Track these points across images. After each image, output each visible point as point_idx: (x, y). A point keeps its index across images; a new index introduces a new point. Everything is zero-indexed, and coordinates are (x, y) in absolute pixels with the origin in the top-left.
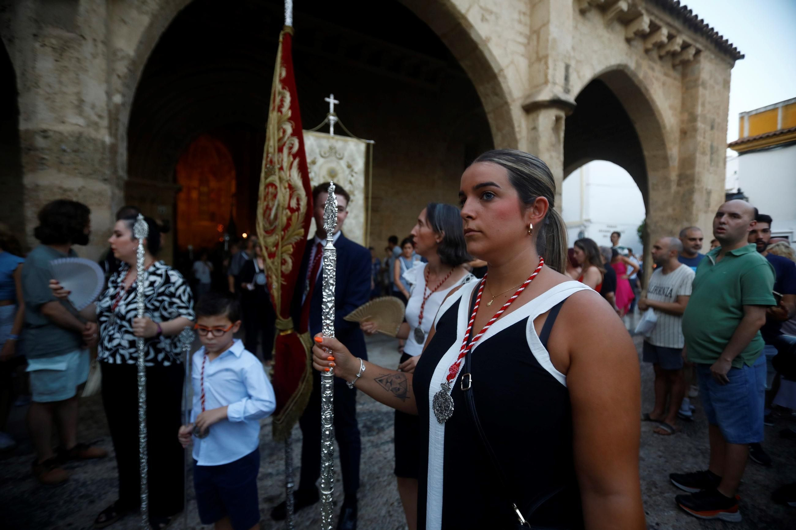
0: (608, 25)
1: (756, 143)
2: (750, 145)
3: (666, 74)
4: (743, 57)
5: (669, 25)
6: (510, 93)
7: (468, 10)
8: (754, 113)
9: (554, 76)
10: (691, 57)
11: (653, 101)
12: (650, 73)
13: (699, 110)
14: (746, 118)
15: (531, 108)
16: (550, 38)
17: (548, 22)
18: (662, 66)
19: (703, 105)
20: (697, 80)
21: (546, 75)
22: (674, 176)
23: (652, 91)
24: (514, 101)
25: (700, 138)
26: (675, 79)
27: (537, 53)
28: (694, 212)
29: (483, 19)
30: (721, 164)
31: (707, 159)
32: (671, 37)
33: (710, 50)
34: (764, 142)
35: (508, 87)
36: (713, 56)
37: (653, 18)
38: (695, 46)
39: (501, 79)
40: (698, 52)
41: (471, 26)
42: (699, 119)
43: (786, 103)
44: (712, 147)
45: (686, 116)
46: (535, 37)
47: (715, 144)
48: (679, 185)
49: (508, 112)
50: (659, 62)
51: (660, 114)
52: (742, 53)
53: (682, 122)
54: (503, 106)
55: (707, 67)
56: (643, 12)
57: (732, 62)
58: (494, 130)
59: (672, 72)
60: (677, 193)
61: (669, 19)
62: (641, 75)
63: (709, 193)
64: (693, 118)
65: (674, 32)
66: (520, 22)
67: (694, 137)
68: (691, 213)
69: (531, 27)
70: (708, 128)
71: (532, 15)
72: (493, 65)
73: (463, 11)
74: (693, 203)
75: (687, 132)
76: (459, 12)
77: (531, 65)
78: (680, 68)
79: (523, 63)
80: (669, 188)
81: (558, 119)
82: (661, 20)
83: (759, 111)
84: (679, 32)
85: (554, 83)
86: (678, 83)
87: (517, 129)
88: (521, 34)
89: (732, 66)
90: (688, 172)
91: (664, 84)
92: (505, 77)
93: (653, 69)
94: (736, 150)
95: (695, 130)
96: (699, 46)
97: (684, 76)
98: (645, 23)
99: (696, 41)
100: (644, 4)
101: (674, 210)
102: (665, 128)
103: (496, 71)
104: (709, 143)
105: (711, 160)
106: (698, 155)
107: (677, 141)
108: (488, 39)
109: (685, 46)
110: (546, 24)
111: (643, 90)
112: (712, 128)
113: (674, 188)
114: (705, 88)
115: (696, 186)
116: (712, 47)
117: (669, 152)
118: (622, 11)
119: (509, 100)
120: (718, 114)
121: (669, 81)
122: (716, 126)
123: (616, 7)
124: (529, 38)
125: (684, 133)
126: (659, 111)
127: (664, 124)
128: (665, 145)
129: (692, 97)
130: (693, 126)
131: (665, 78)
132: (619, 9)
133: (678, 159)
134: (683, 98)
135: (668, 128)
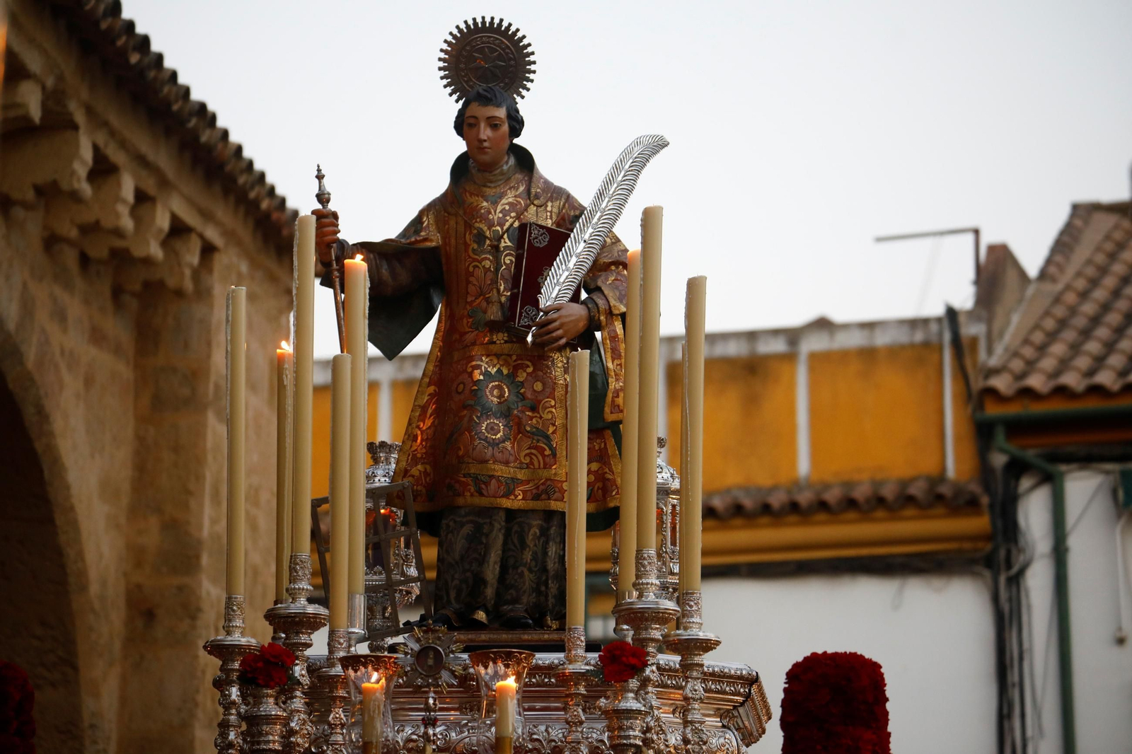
3: (97, 336)
5: (142, 161)
11: (56, 461)
12: (56, 337)
18: (87, 302)
20: (196, 375)
23: (58, 424)
26: (117, 350)
32: (141, 207)
33: (239, 243)
36: (244, 267)
37: (101, 139)
38: (201, 236)
40: (208, 250)
42: (205, 560)
45: (152, 537)
51: (74, 524)
56: (80, 117)
61: (144, 144)
62: (31, 355)
64: (183, 554)
65: (150, 186)
75: (155, 613)
82: (123, 144)
84: (164, 183)
86: (125, 371)
91: (88, 381)
93: (60, 316)
96: (212, 234)
99: (207, 216)
100: (85, 94)
102: (84, 588)
107: (119, 647)
109: (175, 238)
111: (29, 412)
116: (245, 232)
117: (89, 704)
121: (102, 359)
125: (143, 615)
126: (72, 508)
127: (83, 574)
128: (75, 668)
129: (176, 449)
130: (180, 589)
131: (93, 351)
132: (20, 112)
133: (114, 737)
134: (140, 439)
135: (94, 589)
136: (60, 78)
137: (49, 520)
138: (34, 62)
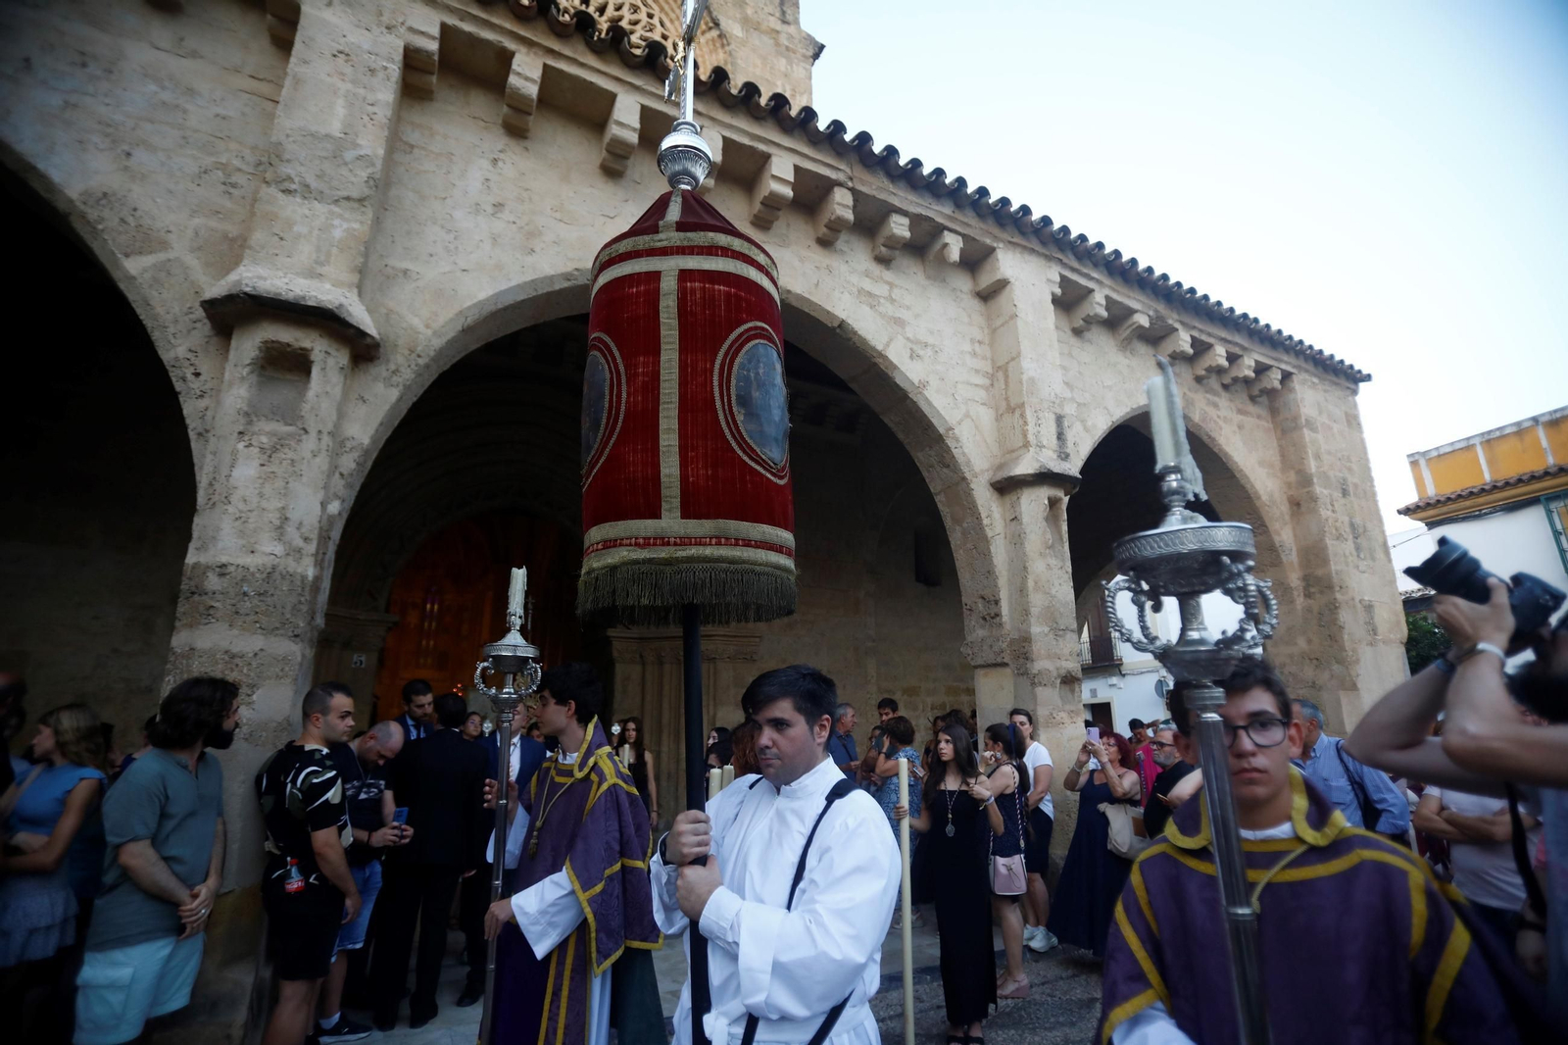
0: (1125, 345)
1: (1453, 507)
2: (1445, 509)
3: (1240, 412)
4: (1368, 378)
5: (1225, 341)
6: (968, 463)
7: (888, 345)
8: (1435, 454)
9: (1037, 435)
10: (1277, 384)
11: (1226, 454)
12: (1212, 412)
13: (1312, 466)
14: (1422, 462)
15: (1007, 487)
16: (1025, 377)
17: (1019, 354)
18: (1232, 400)
19: (1318, 457)
20: (1296, 418)
21: (1025, 435)
22: (1294, 579)
24: (976, 476)
25: (1325, 513)
26: (1259, 417)
27: (1007, 399)
28: (1348, 645)
29: (913, 356)
30: (1380, 555)
31: (1349, 546)
32: (1232, 358)
33: (1307, 371)
34: (1468, 503)
35: (964, 454)
36: (1316, 380)
37: (1196, 333)
38: (1279, 368)
39: (950, 443)
40: (1286, 376)
41: (895, 367)
42: (1315, 480)
43: (1487, 437)
44: (1352, 525)
45: (1292, 477)
46: (1000, 375)
47: (1358, 520)
48: (1308, 595)
49: (969, 493)
50: (1223, 394)
51: (1246, 476)
52: (1365, 372)
53: (1289, 485)
54: (960, 484)
55: (1309, 396)
56: (1177, 325)
57: (1353, 386)
58: (948, 522)
59: (1251, 408)
60: (1309, 610)
61: (1223, 334)
63: (1369, 608)
64: (1305, 480)
65: (1237, 350)
66: (974, 354)
67: (1314, 511)
68: (1342, 649)
69: (993, 361)
70: (1337, 494)
71: (991, 345)
72: (935, 421)
73: (880, 347)
74: (1341, 628)
75: (1300, 503)
76: (874, 349)
77: (998, 418)
78: (1264, 399)
79: (986, 416)
80: (1292, 602)
81: (1053, 503)
82: (1209, 335)
83: (1442, 451)
84: (1245, 349)
85: (1041, 447)
86: (1266, 424)
87: (985, 522)
88: (977, 371)
89: (1355, 392)
90: (1320, 572)
91: (1240, 427)
92: (957, 440)
93: (1216, 406)
94: (1421, 520)
95: (1314, 499)
96: (1286, 367)
97: (1274, 412)
98: (1184, 341)
99: (1277, 360)
100: (1175, 316)
101: (1309, 641)
102: (1259, 498)
103: (941, 430)
104: (1346, 519)
105: (1358, 548)
106: (1329, 542)
107: (1287, 518)
108: (924, 384)
109: (1261, 370)
110: (1016, 357)
111: (1205, 438)
112: (1345, 493)
113: (1300, 601)
114: (1314, 430)
115: (1338, 596)
116: (1310, 367)
117: (1276, 539)
118: (1141, 327)
119: (968, 475)
120: (1350, 469)
121: (1249, 422)
122: (1351, 489)
123: (1130, 322)
124: (992, 377)
125: (1295, 504)
126: (1242, 470)
127: (1256, 493)
128: (1266, 526)
129: (1294, 445)
130: (1308, 492)
131: (1241, 417)
132: (1137, 325)
133: (1294, 549)
134: (1280, 446)
135: (1264, 498)
136: (1156, 311)
137: (1233, 476)
138: (1134, 305)
